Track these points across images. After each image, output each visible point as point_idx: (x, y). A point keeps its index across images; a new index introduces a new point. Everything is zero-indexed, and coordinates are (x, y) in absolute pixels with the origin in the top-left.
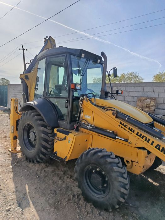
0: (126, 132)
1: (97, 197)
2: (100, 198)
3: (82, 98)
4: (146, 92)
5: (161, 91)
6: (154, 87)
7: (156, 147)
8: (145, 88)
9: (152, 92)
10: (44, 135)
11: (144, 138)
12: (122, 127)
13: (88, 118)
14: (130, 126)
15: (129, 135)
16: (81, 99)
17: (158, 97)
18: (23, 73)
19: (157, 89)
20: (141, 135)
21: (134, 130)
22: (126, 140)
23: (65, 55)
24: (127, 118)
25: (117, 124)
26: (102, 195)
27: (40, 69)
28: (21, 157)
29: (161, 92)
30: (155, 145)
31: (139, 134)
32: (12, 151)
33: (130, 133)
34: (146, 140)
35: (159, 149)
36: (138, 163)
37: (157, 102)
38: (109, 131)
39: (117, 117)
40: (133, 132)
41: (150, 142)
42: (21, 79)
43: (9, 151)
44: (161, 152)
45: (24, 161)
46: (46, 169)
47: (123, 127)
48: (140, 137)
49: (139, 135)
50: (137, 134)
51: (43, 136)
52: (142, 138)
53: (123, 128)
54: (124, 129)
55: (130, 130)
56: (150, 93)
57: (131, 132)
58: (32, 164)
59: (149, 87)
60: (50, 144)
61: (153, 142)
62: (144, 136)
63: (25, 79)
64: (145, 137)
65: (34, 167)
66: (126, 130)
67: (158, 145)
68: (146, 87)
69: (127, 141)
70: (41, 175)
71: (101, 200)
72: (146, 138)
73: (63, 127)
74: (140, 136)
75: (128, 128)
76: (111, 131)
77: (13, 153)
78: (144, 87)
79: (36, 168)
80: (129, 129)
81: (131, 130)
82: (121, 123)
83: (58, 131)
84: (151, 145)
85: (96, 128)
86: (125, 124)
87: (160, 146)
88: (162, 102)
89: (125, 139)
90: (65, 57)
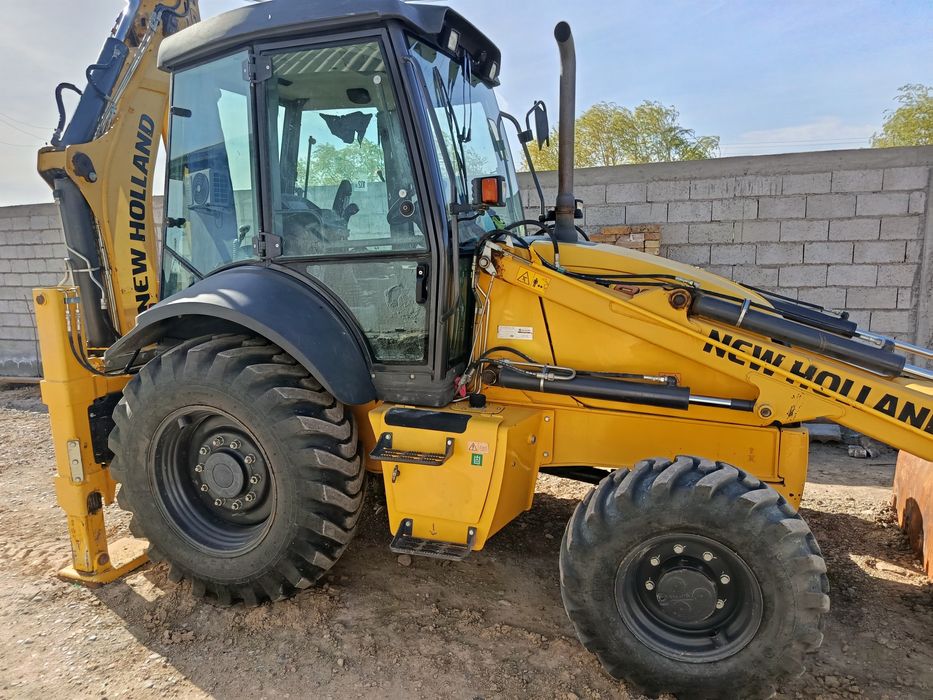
0: (742, 372)
1: (700, 660)
2: (715, 662)
3: (496, 247)
4: (619, 205)
5: (678, 198)
6: (648, 182)
7: (879, 407)
8: (612, 188)
9: (639, 203)
10: (322, 452)
11: (828, 381)
12: (721, 353)
13: (518, 336)
14: (759, 344)
15: (757, 379)
16: (487, 252)
17: (665, 221)
18: (55, 140)
19: (663, 191)
20: (812, 370)
21: (780, 357)
22: (745, 404)
23: (378, 36)
24: (744, 312)
25: (698, 339)
26: (723, 649)
27: (186, 113)
28: (160, 592)
29: (676, 201)
30: (873, 398)
31: (803, 370)
32: (90, 574)
33: (761, 370)
34: (833, 387)
35: (891, 413)
36: (782, 483)
37: (667, 241)
38: (654, 379)
39: (691, 314)
40: (777, 363)
41: (855, 391)
42: (50, 175)
43: (64, 578)
44: (900, 423)
45: (195, 610)
46: (346, 615)
47: (729, 349)
48: (810, 379)
49: (802, 375)
50: (796, 370)
51: (319, 462)
52: (819, 381)
53: (726, 355)
54: (732, 357)
55: (763, 359)
56: (632, 209)
57: (763, 364)
58: (262, 612)
59: (627, 186)
60: (353, 492)
61: (866, 391)
62: (824, 374)
63: (78, 173)
64: (831, 375)
65: (279, 622)
66: (742, 363)
67: (888, 398)
68: (617, 186)
69: (747, 406)
70: (345, 647)
71: (724, 668)
72: (836, 379)
73: (405, 399)
74: (808, 375)
75: (752, 350)
76: (662, 380)
77: (101, 585)
78: (606, 184)
79: (296, 626)
80: (756, 354)
81: (768, 357)
82: (714, 336)
83: (391, 420)
84: (859, 405)
85: (581, 375)
86: (735, 338)
87: (893, 400)
88: (684, 241)
89: (733, 400)
90: (383, 46)
